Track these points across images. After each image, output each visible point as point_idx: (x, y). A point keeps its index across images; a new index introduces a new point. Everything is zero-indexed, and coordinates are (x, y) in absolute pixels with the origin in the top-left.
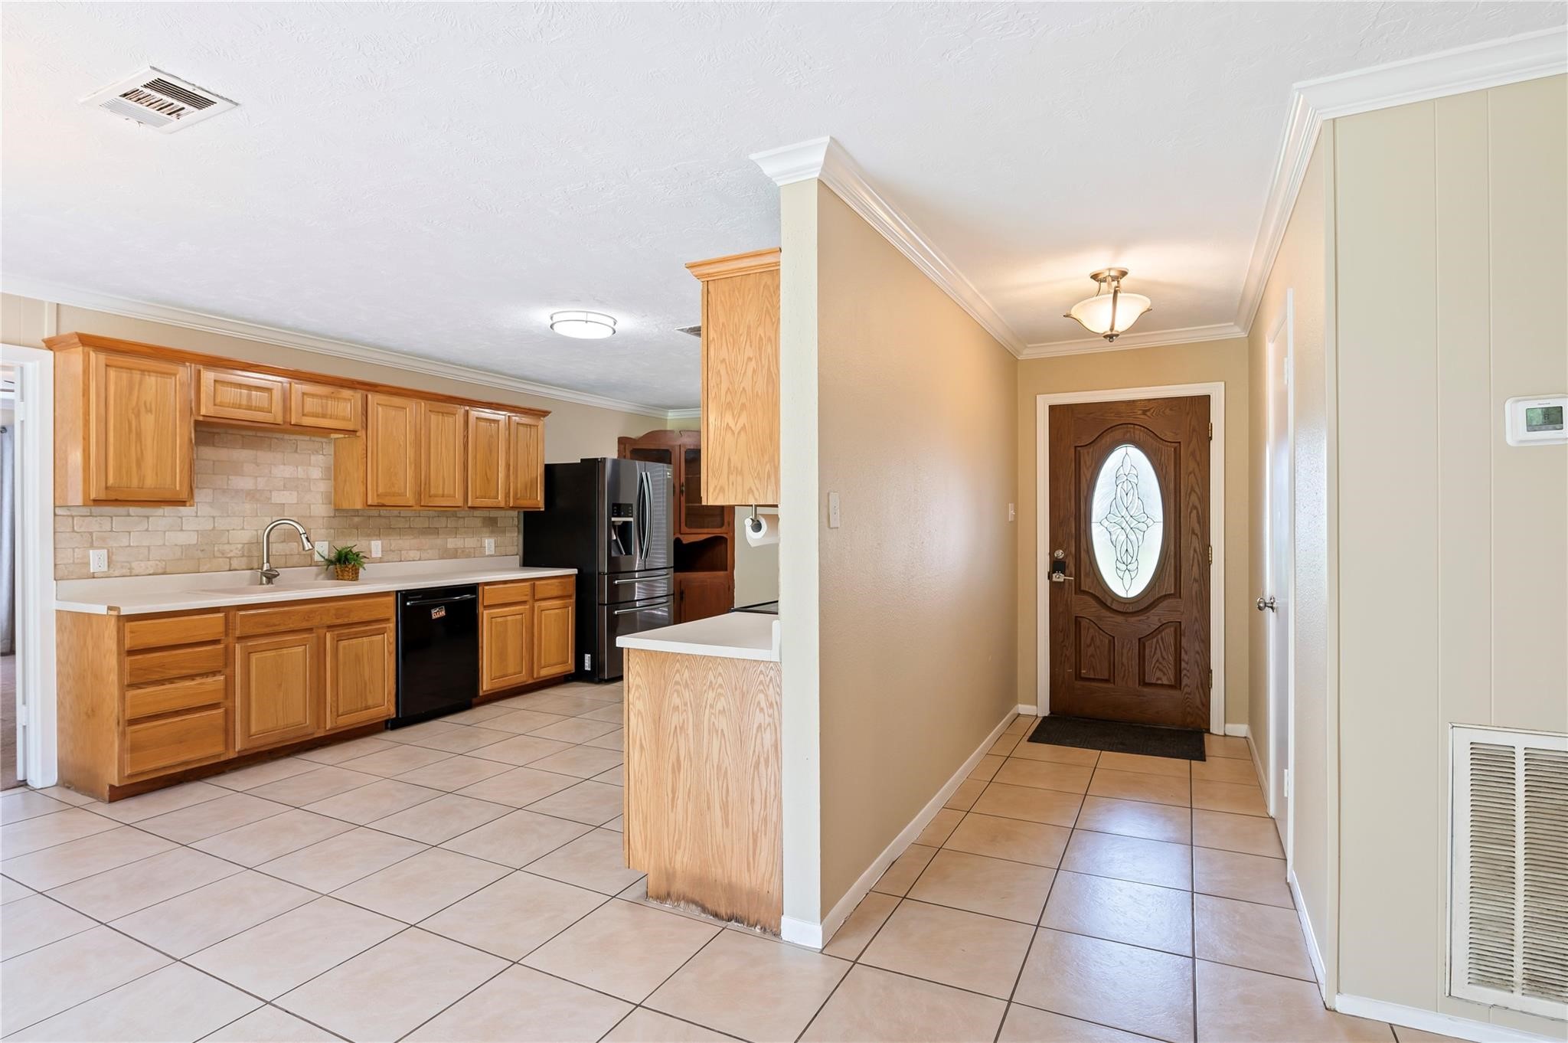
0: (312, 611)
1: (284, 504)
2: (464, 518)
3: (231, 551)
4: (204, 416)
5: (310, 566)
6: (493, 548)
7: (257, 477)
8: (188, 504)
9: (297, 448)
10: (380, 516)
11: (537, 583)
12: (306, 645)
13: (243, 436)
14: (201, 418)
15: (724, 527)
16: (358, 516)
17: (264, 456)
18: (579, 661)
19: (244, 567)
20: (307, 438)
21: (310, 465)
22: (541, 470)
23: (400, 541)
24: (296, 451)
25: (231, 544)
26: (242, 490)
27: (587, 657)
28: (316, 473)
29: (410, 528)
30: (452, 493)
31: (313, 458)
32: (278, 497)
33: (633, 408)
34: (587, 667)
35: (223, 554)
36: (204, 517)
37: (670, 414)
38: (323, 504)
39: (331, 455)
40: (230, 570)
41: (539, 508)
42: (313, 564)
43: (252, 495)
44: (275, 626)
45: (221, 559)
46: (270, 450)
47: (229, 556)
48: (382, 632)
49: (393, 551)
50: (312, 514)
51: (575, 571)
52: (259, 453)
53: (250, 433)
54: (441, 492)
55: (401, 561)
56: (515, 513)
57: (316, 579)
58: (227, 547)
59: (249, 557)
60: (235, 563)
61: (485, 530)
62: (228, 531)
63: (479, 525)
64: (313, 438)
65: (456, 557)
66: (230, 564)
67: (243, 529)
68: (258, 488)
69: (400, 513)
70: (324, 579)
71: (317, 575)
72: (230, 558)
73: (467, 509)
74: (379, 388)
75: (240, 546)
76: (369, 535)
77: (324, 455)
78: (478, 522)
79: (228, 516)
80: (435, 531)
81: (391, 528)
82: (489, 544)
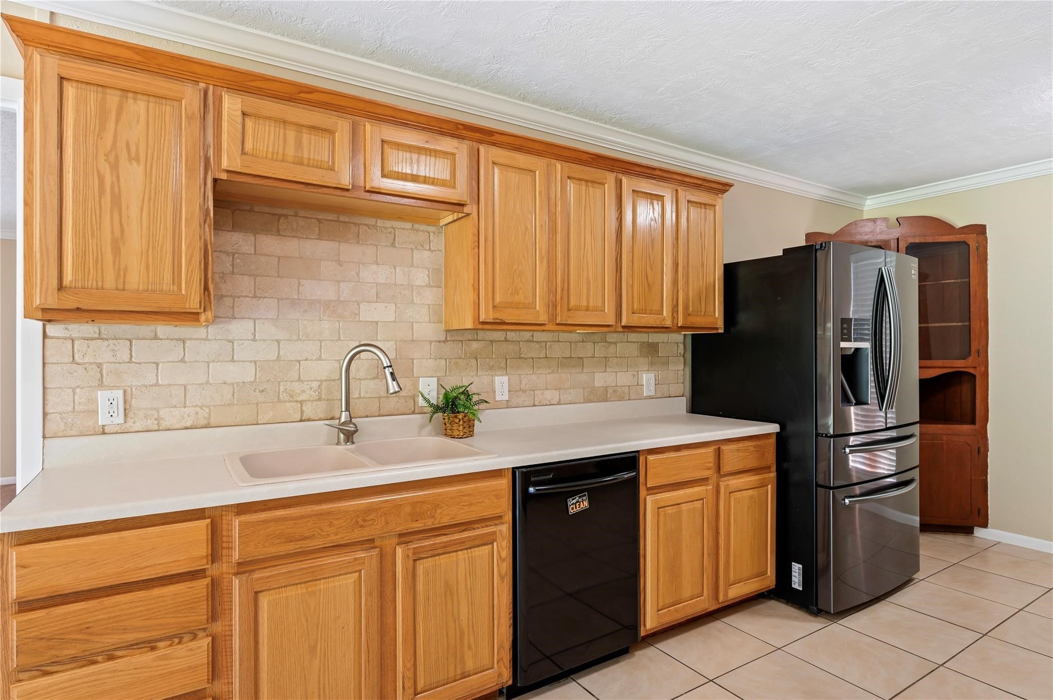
0: (370, 510)
1: (377, 322)
2: (615, 343)
3: (303, 391)
4: (228, 171)
5: (413, 413)
6: (652, 388)
7: (339, 282)
9: (394, 240)
10: (506, 340)
11: (724, 448)
12: (360, 571)
13: (319, 221)
14: (224, 176)
15: (970, 358)
16: (477, 340)
17: (351, 251)
18: (783, 573)
19: (322, 416)
20: (408, 225)
21: (412, 266)
22: (719, 273)
23: (534, 377)
24: (393, 245)
25: (303, 382)
26: (319, 301)
27: (797, 568)
28: (421, 277)
29: (546, 357)
30: (600, 304)
31: (417, 255)
32: (371, 312)
33: (824, 193)
34: (797, 582)
35: (291, 396)
36: (265, 341)
37: (868, 202)
38: (430, 322)
39: (441, 251)
40: (301, 421)
41: (717, 329)
42: (417, 411)
43: (330, 307)
44: (305, 538)
45: (288, 404)
46: (358, 242)
47: (300, 399)
48: (489, 540)
49: (524, 391)
50: (415, 338)
51: (774, 428)
52: (343, 246)
53: (332, 217)
54: (584, 303)
55: (534, 406)
56: (679, 337)
57: (419, 434)
58: (297, 386)
59: (328, 400)
60: (309, 411)
61: (642, 360)
62: (299, 362)
63: (636, 353)
64: (416, 226)
65: (606, 401)
66: (302, 412)
67: (320, 359)
68: (342, 299)
69: (532, 336)
70: (430, 435)
71: (422, 427)
72: (301, 402)
73: (621, 330)
74: (497, 138)
75: (315, 385)
76: (491, 368)
77: (432, 251)
78: (633, 350)
79: (299, 339)
80: (574, 362)
81: (520, 358)
82: (648, 379)
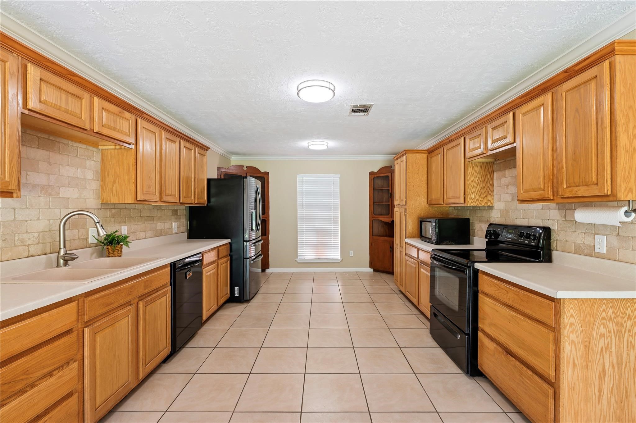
0: (132, 287)
1: (69, 198)
2: (164, 210)
3: (29, 239)
4: (29, 110)
5: (86, 247)
6: (176, 229)
7: (49, 174)
8: (15, 195)
9: (77, 153)
10: (126, 209)
11: (220, 248)
13: (38, 137)
14: (27, 112)
15: (265, 215)
16: (114, 208)
17: (55, 157)
18: (232, 291)
19: (40, 253)
20: (84, 146)
21: (86, 168)
23: (136, 226)
24: (77, 156)
25: (29, 233)
26: (38, 185)
27: (236, 289)
28: (90, 175)
29: (141, 217)
30: (175, 194)
31: (88, 163)
32: (65, 193)
33: (222, 152)
34: (236, 294)
35: (22, 242)
37: (233, 158)
38: (94, 199)
39: (99, 161)
40: (28, 257)
41: (205, 204)
42: (88, 246)
43: (45, 189)
45: (20, 247)
46: (59, 153)
47: (27, 244)
48: (165, 294)
49: (132, 233)
50: (87, 207)
51: (229, 241)
52: (51, 154)
53: (45, 136)
54: (170, 193)
55: (136, 240)
56: (183, 207)
57: (91, 259)
58: (25, 236)
59: (43, 243)
60: (32, 251)
61: (173, 217)
62: (26, 221)
64: (88, 147)
65: (161, 236)
66: (29, 251)
67: (39, 219)
68: (50, 184)
69: (136, 206)
70: (96, 258)
71: (92, 254)
72: (28, 246)
73: (179, 204)
75: (36, 235)
76: (120, 223)
77: (95, 161)
78: (170, 213)
79: (27, 208)
80: (150, 218)
81: (131, 217)
82: (175, 225)
